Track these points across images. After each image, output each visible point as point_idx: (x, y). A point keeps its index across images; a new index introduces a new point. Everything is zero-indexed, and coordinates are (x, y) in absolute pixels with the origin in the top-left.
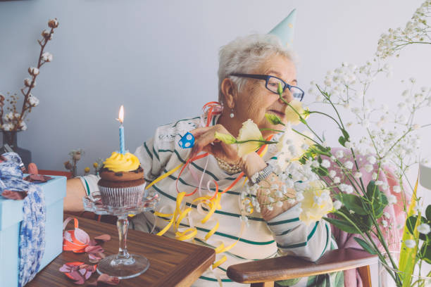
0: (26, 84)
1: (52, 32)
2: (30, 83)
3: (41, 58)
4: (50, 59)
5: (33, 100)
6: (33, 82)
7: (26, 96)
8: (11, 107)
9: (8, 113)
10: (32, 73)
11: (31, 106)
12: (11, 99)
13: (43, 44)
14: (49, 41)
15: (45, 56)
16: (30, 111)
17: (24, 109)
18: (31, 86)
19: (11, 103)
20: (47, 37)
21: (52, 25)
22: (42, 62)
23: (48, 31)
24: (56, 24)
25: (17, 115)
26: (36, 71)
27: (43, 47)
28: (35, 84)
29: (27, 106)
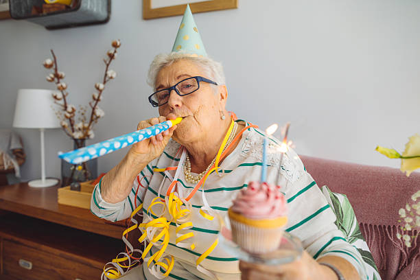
0: (94, 98)
1: (115, 52)
2: (96, 97)
3: (106, 75)
4: (114, 76)
5: (99, 112)
6: (99, 97)
7: (94, 109)
8: (82, 118)
9: (79, 123)
10: (98, 88)
11: (98, 117)
12: (82, 111)
13: (108, 62)
14: (113, 61)
15: (110, 73)
16: (96, 122)
17: (92, 120)
18: (98, 100)
19: (83, 114)
20: (111, 56)
21: (115, 45)
22: (107, 79)
23: (112, 52)
24: (118, 44)
25: (86, 125)
26: (101, 86)
27: (108, 65)
28: (101, 98)
29: (94, 118)
